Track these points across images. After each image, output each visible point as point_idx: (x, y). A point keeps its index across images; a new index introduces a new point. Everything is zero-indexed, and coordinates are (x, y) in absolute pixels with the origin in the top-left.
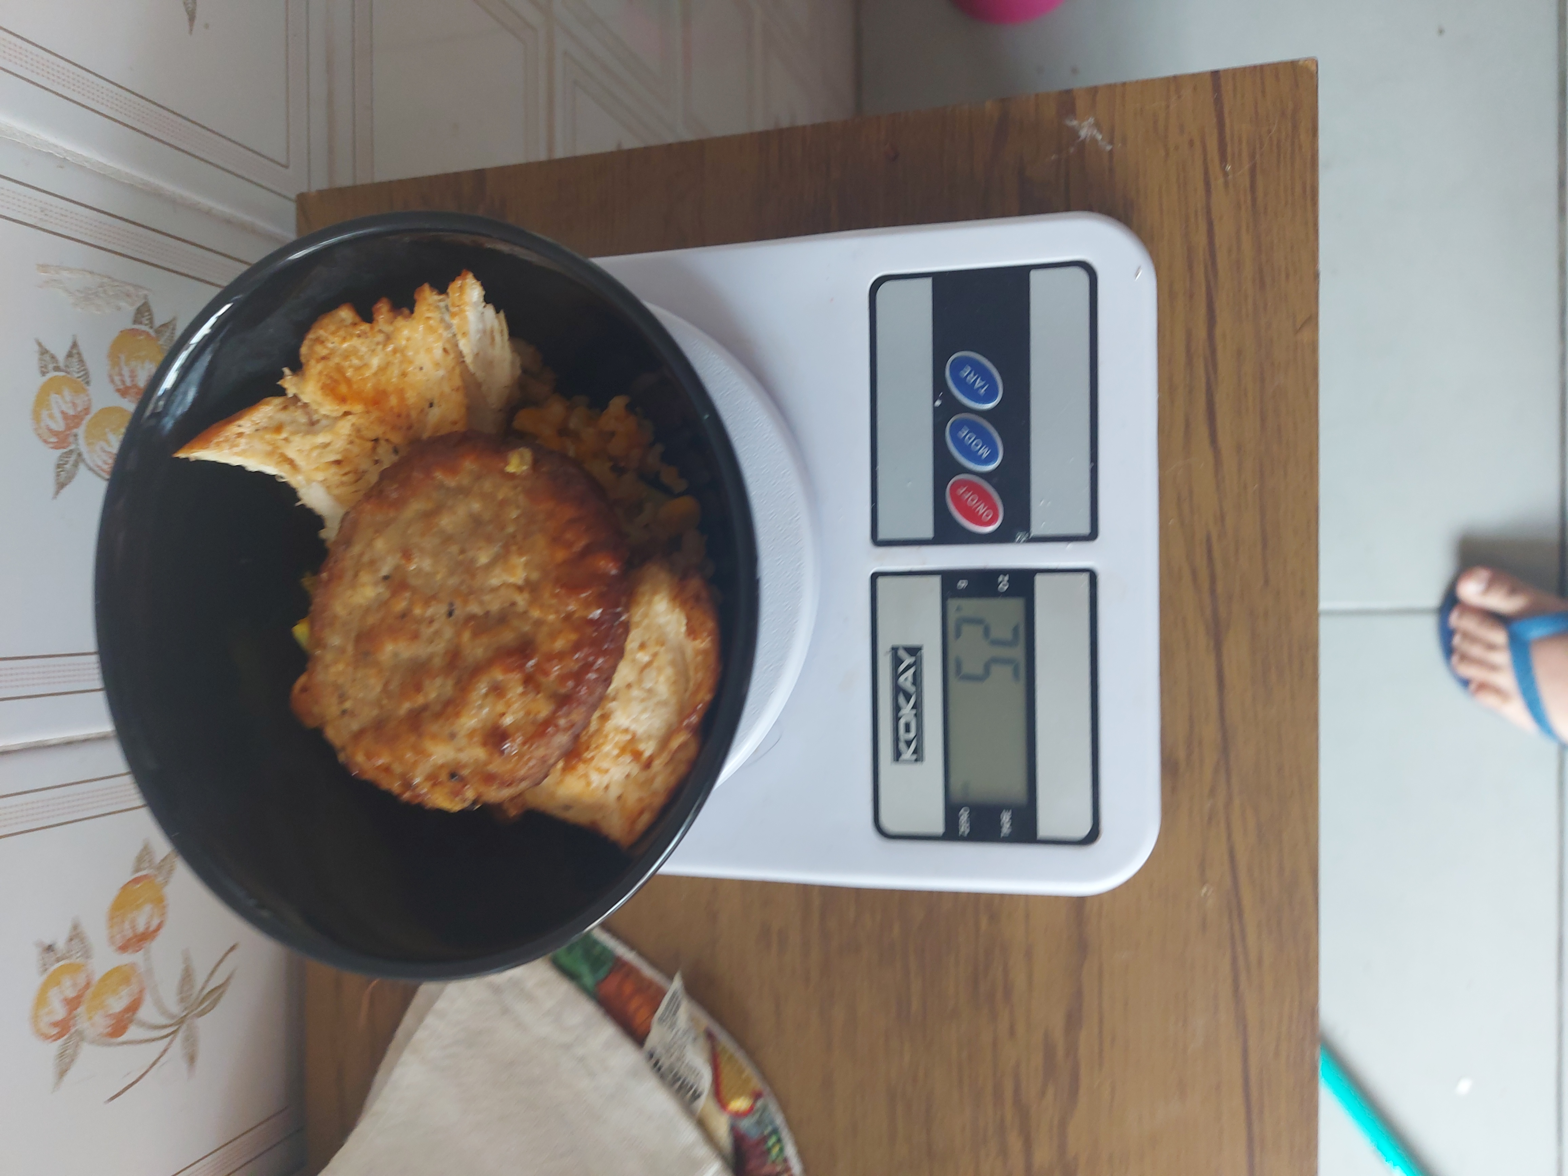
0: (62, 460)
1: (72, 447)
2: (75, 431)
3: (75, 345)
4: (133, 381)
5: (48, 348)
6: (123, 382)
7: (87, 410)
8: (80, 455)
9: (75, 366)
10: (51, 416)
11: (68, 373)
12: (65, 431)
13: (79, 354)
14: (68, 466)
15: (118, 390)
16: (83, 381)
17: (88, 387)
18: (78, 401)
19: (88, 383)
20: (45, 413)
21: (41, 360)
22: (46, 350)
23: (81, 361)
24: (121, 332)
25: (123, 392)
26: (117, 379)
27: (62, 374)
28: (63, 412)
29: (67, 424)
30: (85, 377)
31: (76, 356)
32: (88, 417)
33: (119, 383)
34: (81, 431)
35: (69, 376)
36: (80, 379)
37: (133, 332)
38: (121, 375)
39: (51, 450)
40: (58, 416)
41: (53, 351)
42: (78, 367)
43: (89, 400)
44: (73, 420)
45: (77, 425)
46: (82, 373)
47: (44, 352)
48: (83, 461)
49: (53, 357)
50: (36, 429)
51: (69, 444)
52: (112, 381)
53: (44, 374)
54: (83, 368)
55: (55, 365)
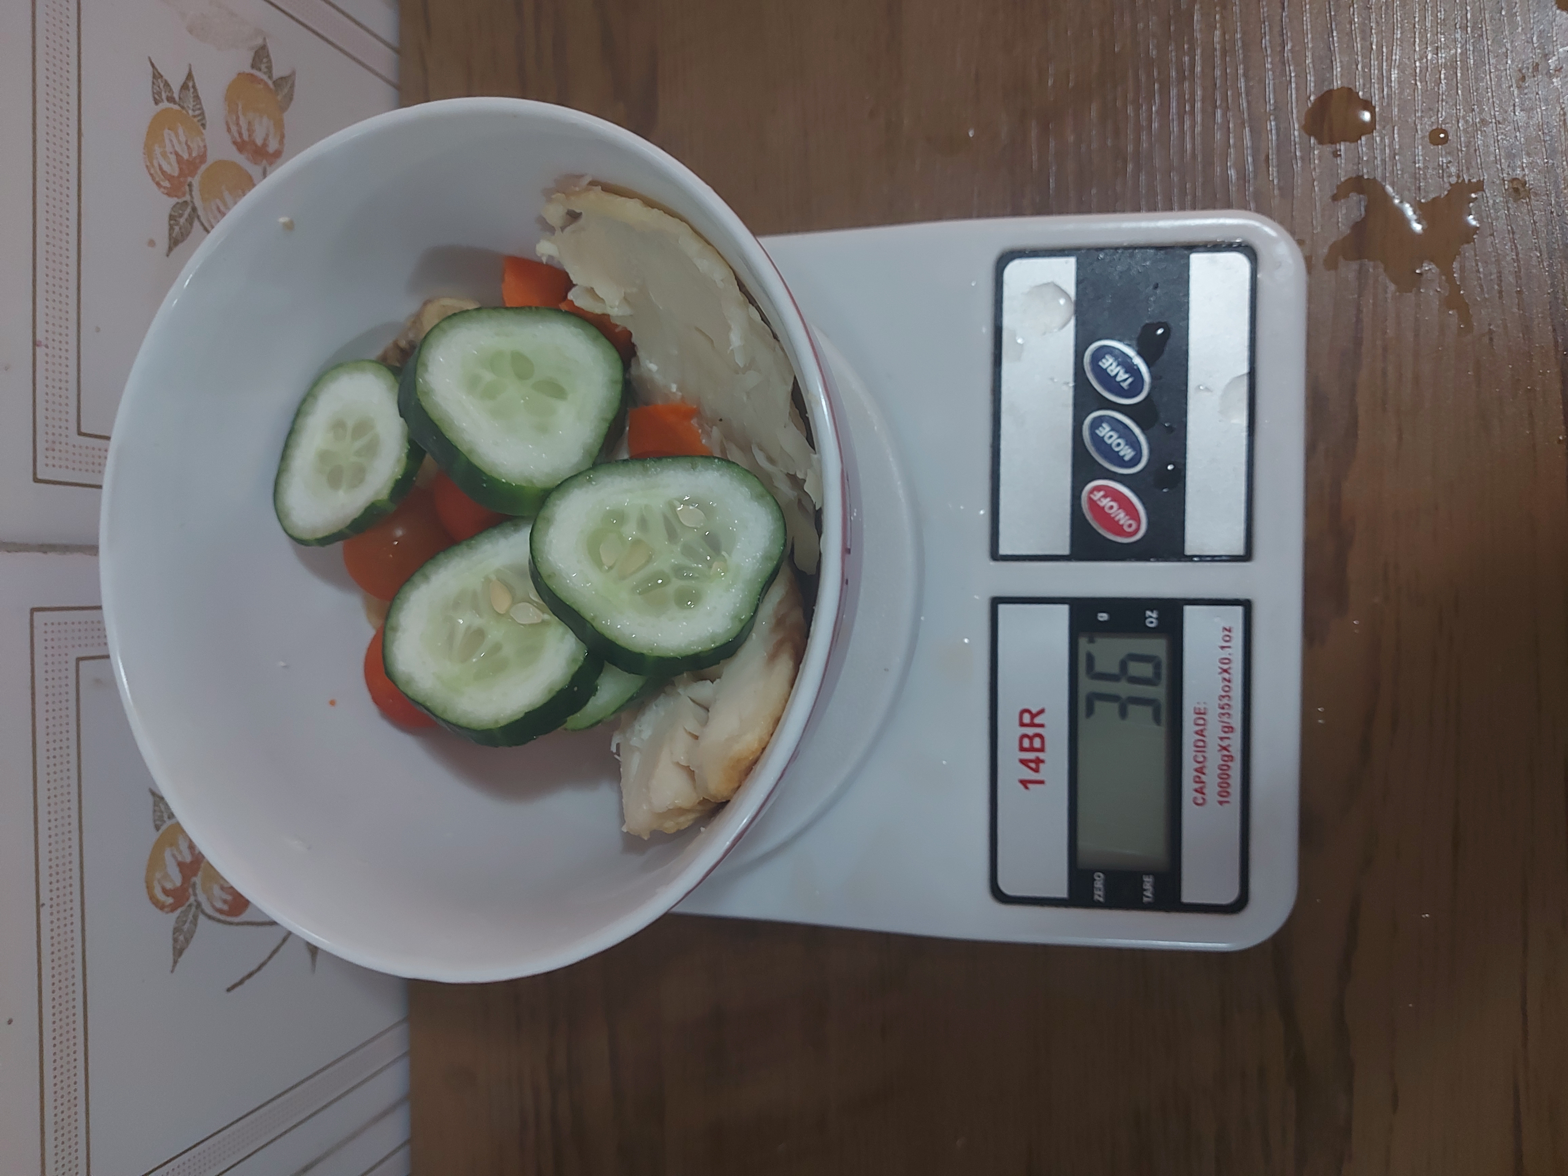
0: (174, 212)
1: (187, 198)
2: (189, 179)
3: (190, 76)
4: (250, 136)
5: (162, 73)
6: (240, 134)
7: (203, 157)
8: (194, 209)
9: (190, 103)
10: (164, 155)
11: (183, 107)
12: (179, 177)
13: (194, 87)
14: (182, 221)
15: (235, 143)
16: (198, 121)
17: (203, 131)
18: (193, 146)
19: (204, 125)
20: (157, 150)
21: (153, 83)
22: (159, 74)
23: (197, 97)
24: (239, 74)
25: (241, 146)
26: (234, 128)
27: (176, 107)
28: (177, 154)
29: (181, 169)
30: (199, 118)
31: (192, 90)
32: (203, 167)
33: (236, 135)
34: (196, 181)
35: (184, 112)
36: (196, 120)
37: (252, 78)
38: (238, 124)
39: (165, 197)
40: (173, 158)
41: (166, 76)
42: (195, 103)
43: (205, 146)
44: (189, 166)
45: (193, 173)
46: (197, 112)
47: (157, 75)
48: (198, 217)
49: (167, 84)
50: (147, 166)
51: (184, 194)
52: (229, 130)
53: (156, 103)
54: (198, 106)
55: (169, 95)
